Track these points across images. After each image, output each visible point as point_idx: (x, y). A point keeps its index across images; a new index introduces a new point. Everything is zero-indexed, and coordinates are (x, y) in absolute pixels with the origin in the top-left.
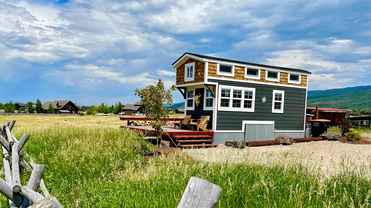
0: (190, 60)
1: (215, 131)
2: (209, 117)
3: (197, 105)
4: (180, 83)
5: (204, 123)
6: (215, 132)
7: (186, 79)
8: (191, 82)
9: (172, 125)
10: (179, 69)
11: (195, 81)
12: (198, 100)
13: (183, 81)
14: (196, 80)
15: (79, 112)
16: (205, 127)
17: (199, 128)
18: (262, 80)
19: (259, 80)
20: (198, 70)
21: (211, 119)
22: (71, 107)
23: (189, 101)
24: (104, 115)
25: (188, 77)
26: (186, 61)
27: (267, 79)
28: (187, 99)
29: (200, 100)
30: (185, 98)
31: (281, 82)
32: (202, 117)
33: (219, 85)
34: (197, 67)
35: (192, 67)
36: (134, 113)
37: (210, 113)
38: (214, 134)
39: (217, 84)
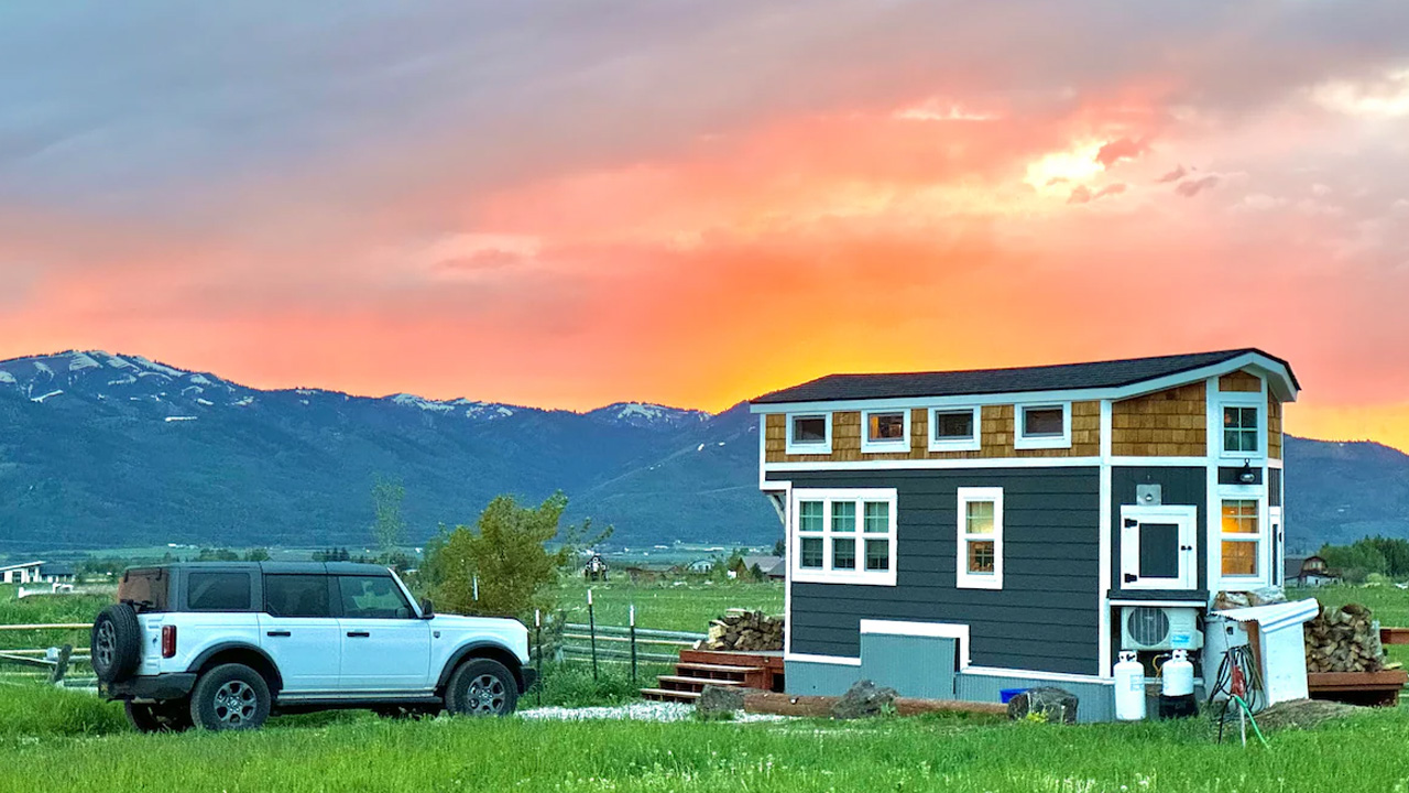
1: (788, 656)
6: (786, 659)
18: (919, 450)
19: (908, 453)
27: (934, 445)
31: (988, 449)
33: (795, 490)
38: (785, 666)
39: (786, 485)
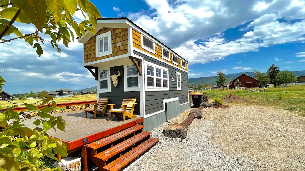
0: (102, 30)
1: (145, 116)
2: (135, 100)
3: (115, 86)
4: (89, 60)
5: (130, 109)
6: (145, 118)
7: (99, 54)
8: (108, 56)
9: (81, 109)
10: (87, 44)
11: (113, 55)
12: (116, 79)
13: (94, 57)
14: (114, 53)
15: (12, 98)
16: (132, 113)
17: (126, 116)
20: (117, 40)
21: (138, 101)
22: (4, 95)
23: (102, 82)
24: (33, 98)
25: (101, 51)
26: (98, 32)
27: (173, 61)
28: (100, 79)
29: (118, 80)
30: (97, 79)
31: (179, 66)
32: (124, 100)
33: (145, 61)
34: (115, 37)
35: (106, 38)
36: (55, 96)
37: (136, 95)
38: (145, 121)
39: (142, 59)
